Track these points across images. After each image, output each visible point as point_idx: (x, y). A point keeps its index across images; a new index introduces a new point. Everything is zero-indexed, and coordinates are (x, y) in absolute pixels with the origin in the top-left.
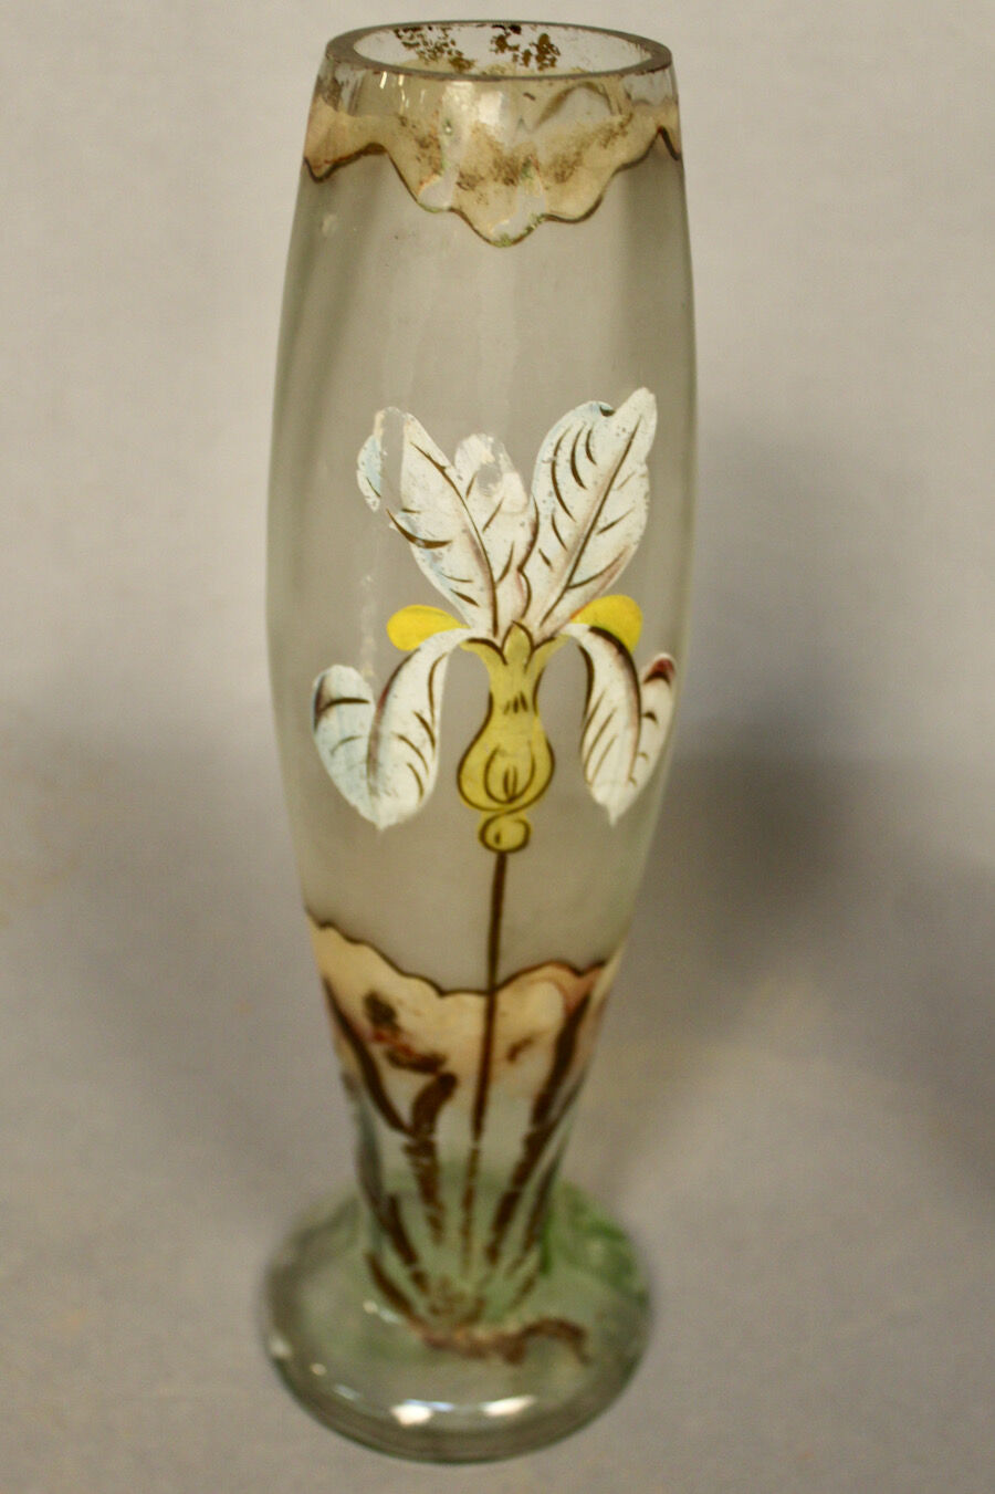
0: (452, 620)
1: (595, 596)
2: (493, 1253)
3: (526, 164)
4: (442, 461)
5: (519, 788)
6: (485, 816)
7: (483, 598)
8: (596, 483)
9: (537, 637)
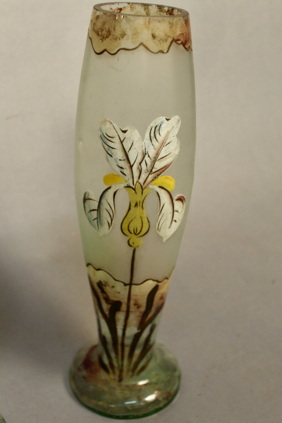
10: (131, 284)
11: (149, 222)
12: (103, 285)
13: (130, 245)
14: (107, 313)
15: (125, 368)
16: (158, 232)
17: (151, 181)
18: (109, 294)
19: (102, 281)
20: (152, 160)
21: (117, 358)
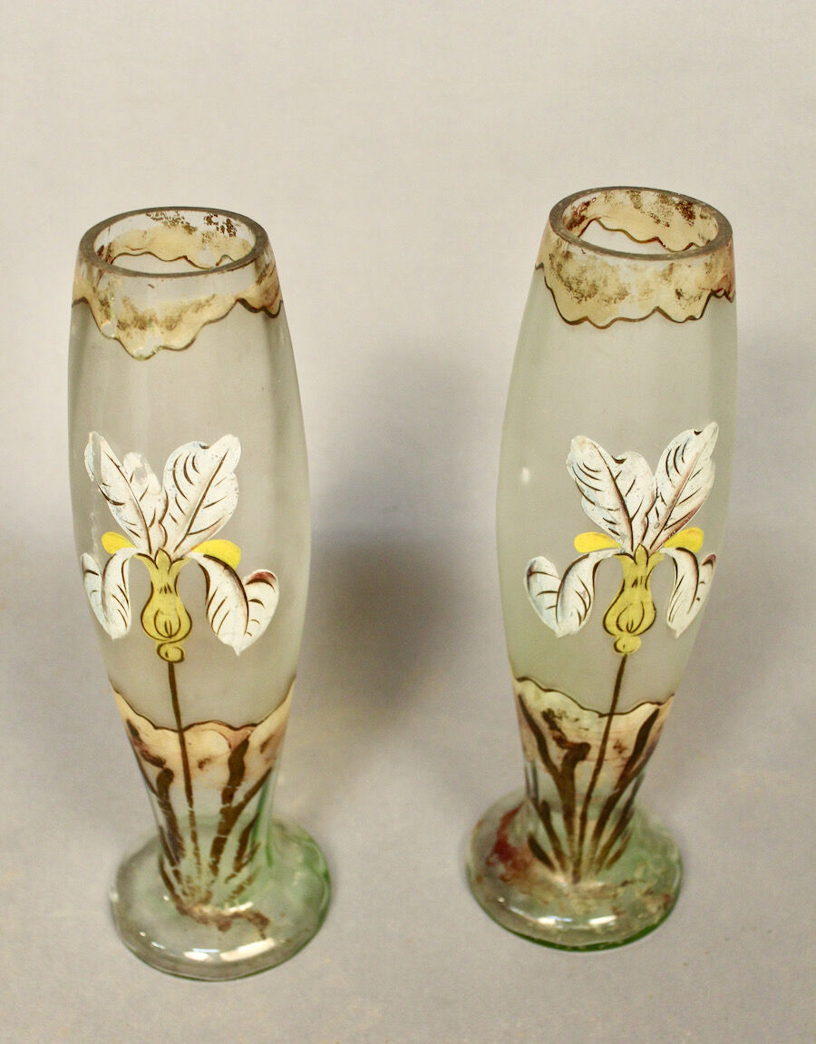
0: (129, 543)
1: (205, 539)
2: (214, 868)
3: (151, 320)
4: (118, 464)
5: (174, 632)
6: (158, 643)
7: (143, 534)
8: (200, 483)
9: (173, 558)
10: (611, 714)
11: (655, 609)
12: (554, 716)
13: (617, 650)
14: (558, 762)
15: (585, 858)
16: (669, 623)
17: (664, 542)
18: (564, 731)
19: (555, 709)
20: (668, 506)
21: (571, 840)
